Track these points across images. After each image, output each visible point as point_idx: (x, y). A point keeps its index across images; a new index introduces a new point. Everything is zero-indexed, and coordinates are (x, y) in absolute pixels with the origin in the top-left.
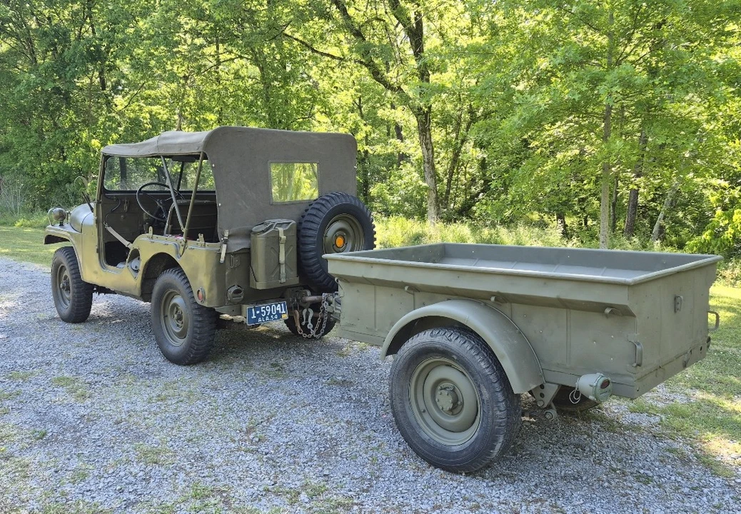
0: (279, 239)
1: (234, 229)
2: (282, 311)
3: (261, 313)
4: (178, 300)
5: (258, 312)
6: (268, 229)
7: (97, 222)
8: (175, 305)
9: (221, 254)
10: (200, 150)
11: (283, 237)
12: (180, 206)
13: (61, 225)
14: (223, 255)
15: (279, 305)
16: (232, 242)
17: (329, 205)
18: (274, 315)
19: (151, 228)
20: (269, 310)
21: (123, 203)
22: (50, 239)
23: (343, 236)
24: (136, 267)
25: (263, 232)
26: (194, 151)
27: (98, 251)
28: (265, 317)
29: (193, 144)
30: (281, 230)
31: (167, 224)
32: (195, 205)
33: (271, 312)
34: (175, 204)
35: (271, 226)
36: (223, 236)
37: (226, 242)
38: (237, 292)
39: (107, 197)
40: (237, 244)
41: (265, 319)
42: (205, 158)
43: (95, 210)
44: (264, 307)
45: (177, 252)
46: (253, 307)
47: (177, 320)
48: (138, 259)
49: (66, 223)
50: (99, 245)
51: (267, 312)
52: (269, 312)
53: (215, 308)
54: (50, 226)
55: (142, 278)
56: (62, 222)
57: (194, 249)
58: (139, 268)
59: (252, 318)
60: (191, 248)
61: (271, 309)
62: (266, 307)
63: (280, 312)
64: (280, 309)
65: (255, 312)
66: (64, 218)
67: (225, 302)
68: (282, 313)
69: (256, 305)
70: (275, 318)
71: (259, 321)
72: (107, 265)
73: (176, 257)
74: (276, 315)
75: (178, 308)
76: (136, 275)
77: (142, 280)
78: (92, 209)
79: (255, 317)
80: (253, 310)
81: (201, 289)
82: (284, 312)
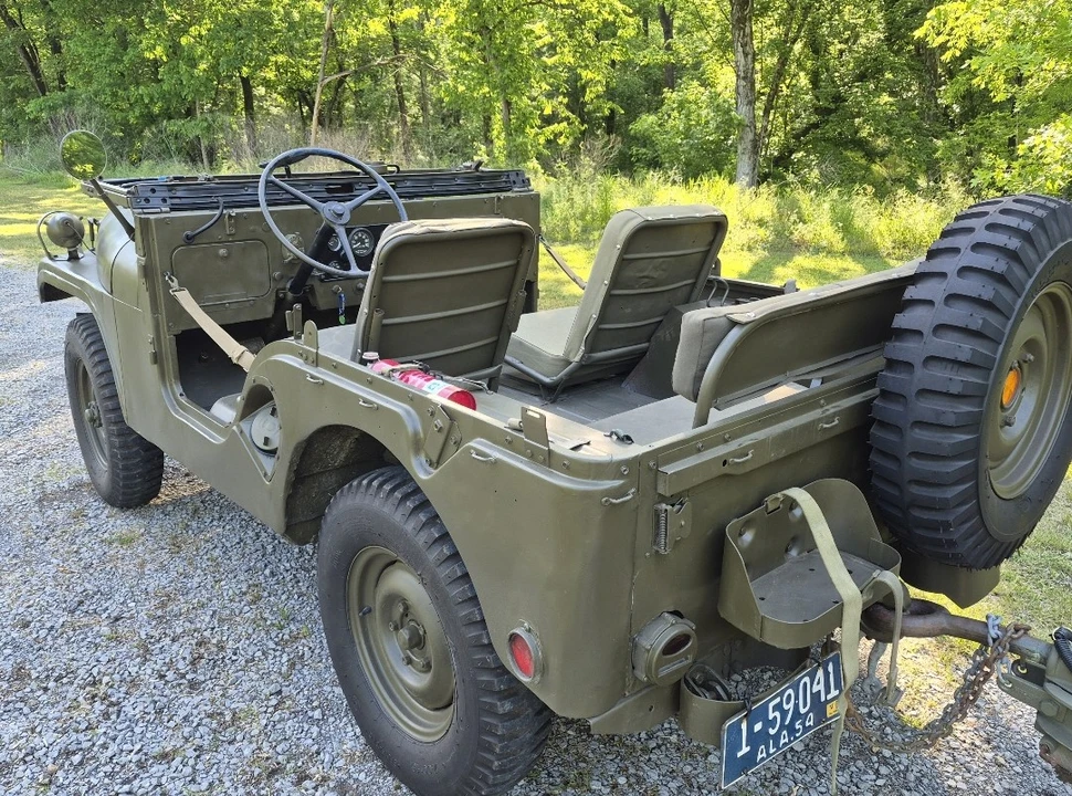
2: (828, 691)
3: (769, 723)
4: (403, 581)
5: (758, 726)
7: (146, 271)
8: (394, 598)
13: (74, 258)
15: (820, 673)
18: (804, 716)
20: (791, 704)
22: (50, 293)
23: (1020, 366)
24: (267, 441)
27: (157, 358)
28: (777, 737)
31: (364, 310)
33: (796, 706)
38: (674, 646)
41: (776, 745)
43: (137, 234)
44: (778, 699)
45: (417, 445)
46: (745, 716)
47: (411, 648)
48: (274, 412)
49: (87, 252)
50: (157, 340)
51: (784, 713)
52: (791, 712)
53: (591, 722)
54: (46, 260)
55: (287, 482)
56: (76, 251)
57: (497, 462)
58: (276, 443)
59: (739, 754)
60: (479, 453)
61: (797, 698)
62: (782, 700)
63: (823, 699)
64: (821, 687)
65: (750, 728)
66: (80, 241)
67: (624, 685)
68: (829, 697)
69: (754, 702)
70: (807, 724)
71: (760, 757)
72: (183, 400)
73: (410, 464)
74: (811, 714)
75: (407, 608)
76: (268, 464)
77: (286, 488)
78: (130, 230)
79: (749, 748)
80: (744, 726)
81: (529, 631)
82: (834, 693)
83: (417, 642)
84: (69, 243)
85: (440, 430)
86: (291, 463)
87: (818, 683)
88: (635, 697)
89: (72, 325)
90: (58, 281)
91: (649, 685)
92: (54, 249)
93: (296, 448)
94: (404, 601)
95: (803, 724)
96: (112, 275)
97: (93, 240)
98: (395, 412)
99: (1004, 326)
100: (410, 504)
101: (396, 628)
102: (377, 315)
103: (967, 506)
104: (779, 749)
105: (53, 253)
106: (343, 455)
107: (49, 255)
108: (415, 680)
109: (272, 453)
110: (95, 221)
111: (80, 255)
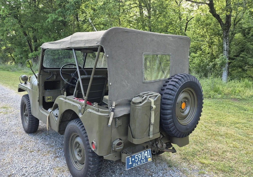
0: (151, 108)
1: (120, 100)
2: (148, 156)
3: (135, 159)
4: (79, 140)
5: (133, 159)
6: (143, 101)
7: (39, 85)
8: (77, 143)
9: (109, 118)
10: (99, 44)
11: (154, 106)
12: (82, 80)
13: (26, 83)
14: (111, 119)
15: (146, 152)
16: (117, 110)
17: (181, 82)
18: (143, 160)
19: (65, 93)
20: (140, 157)
21: (53, 75)
22: (20, 90)
23: (185, 102)
24: (57, 114)
25: (140, 103)
26: (94, 44)
27: (39, 101)
28: (137, 162)
29: (94, 40)
30: (152, 100)
31: (75, 90)
32: (94, 79)
33: (141, 157)
34: (80, 79)
35: (146, 99)
36: (112, 106)
37: (113, 110)
38: (119, 144)
39: (44, 71)
40: (121, 111)
41: (137, 164)
42: (102, 50)
43: (38, 78)
44: (137, 155)
45: (80, 111)
46: (130, 157)
47: (79, 152)
48: (58, 109)
49: (28, 82)
50: (39, 97)
51: (139, 158)
52: (140, 158)
53: (104, 156)
54: (20, 84)
55: (59, 122)
56: (26, 82)
57: (91, 112)
58: (58, 115)
59: (129, 164)
60: (88, 111)
61: (141, 156)
62: (138, 155)
63: (147, 157)
64: (147, 155)
65: (132, 160)
66: (27, 80)
67: (110, 151)
68: (148, 157)
69: (132, 155)
70: (144, 161)
71: (134, 165)
72: (43, 109)
73: (79, 115)
74: (145, 160)
75: (79, 145)
76: (56, 119)
77: (59, 123)
78: (37, 77)
79: (131, 163)
80: (130, 158)
81: (95, 141)
82: (149, 156)
83: (80, 151)
84: (25, 80)
85: (83, 108)
86: (60, 118)
87: (146, 154)
88: (112, 154)
89: (24, 96)
90: (22, 87)
91: (114, 151)
92: (22, 81)
93: (61, 115)
94: (79, 143)
95: (143, 161)
96: (32, 86)
97: (30, 80)
98: (77, 106)
99: (175, 93)
100: (80, 124)
101: (77, 148)
102: (77, 91)
103: (173, 127)
104: (138, 165)
105: (22, 82)
106: (70, 118)
107: (21, 83)
108: (79, 158)
109: (57, 117)
110: (30, 77)
111: (27, 83)
